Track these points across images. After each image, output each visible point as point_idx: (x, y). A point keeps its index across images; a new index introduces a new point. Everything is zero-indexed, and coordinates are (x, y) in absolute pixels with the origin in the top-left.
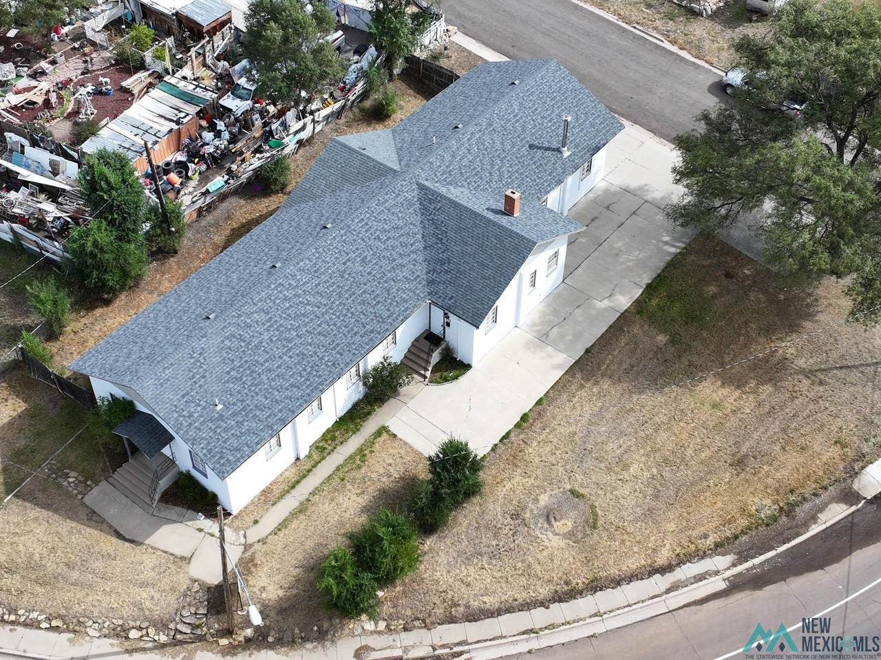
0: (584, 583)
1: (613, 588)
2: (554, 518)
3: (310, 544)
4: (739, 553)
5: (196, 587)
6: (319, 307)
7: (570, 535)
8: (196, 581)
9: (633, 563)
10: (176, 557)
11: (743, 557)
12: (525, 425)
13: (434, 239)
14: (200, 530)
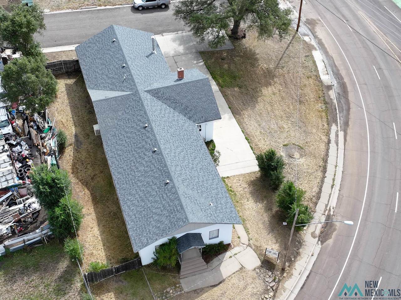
0: (322, 163)
1: (328, 157)
2: (292, 155)
3: (261, 226)
4: (333, 122)
5: (258, 270)
6: (183, 151)
7: (301, 156)
8: (255, 269)
9: (323, 147)
10: (239, 271)
11: (335, 122)
12: (249, 141)
13: (173, 104)
14: (231, 257)
